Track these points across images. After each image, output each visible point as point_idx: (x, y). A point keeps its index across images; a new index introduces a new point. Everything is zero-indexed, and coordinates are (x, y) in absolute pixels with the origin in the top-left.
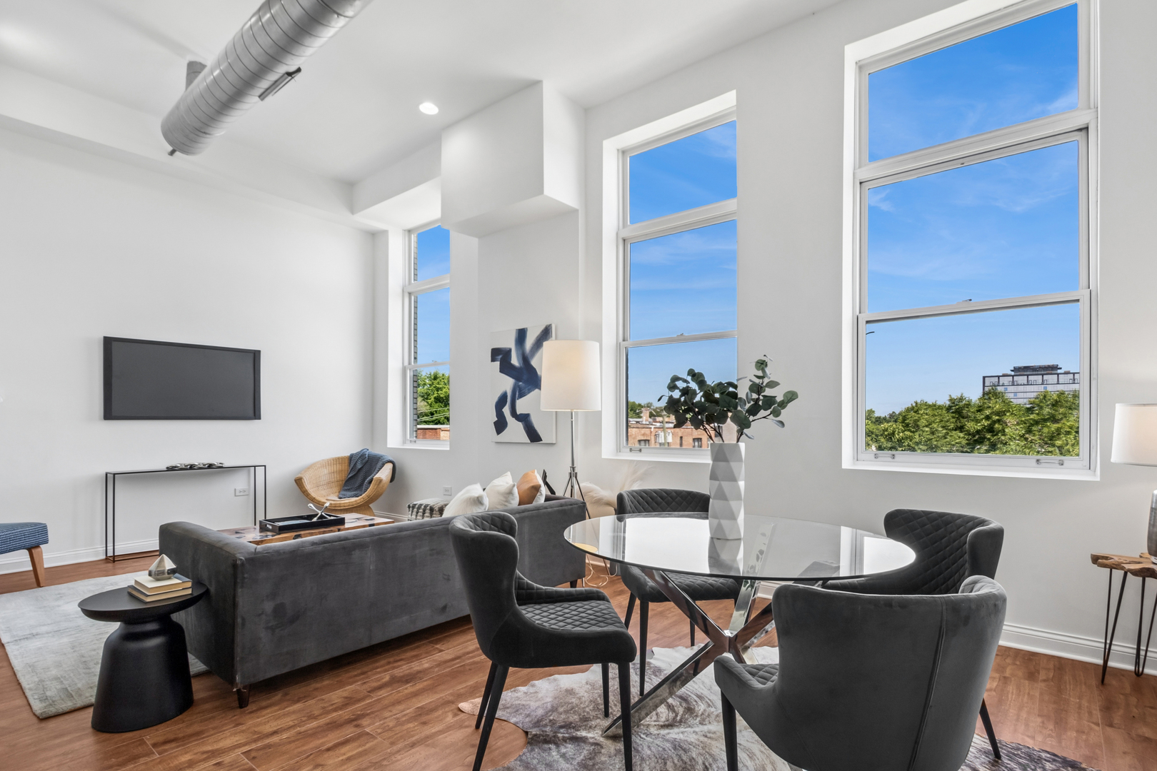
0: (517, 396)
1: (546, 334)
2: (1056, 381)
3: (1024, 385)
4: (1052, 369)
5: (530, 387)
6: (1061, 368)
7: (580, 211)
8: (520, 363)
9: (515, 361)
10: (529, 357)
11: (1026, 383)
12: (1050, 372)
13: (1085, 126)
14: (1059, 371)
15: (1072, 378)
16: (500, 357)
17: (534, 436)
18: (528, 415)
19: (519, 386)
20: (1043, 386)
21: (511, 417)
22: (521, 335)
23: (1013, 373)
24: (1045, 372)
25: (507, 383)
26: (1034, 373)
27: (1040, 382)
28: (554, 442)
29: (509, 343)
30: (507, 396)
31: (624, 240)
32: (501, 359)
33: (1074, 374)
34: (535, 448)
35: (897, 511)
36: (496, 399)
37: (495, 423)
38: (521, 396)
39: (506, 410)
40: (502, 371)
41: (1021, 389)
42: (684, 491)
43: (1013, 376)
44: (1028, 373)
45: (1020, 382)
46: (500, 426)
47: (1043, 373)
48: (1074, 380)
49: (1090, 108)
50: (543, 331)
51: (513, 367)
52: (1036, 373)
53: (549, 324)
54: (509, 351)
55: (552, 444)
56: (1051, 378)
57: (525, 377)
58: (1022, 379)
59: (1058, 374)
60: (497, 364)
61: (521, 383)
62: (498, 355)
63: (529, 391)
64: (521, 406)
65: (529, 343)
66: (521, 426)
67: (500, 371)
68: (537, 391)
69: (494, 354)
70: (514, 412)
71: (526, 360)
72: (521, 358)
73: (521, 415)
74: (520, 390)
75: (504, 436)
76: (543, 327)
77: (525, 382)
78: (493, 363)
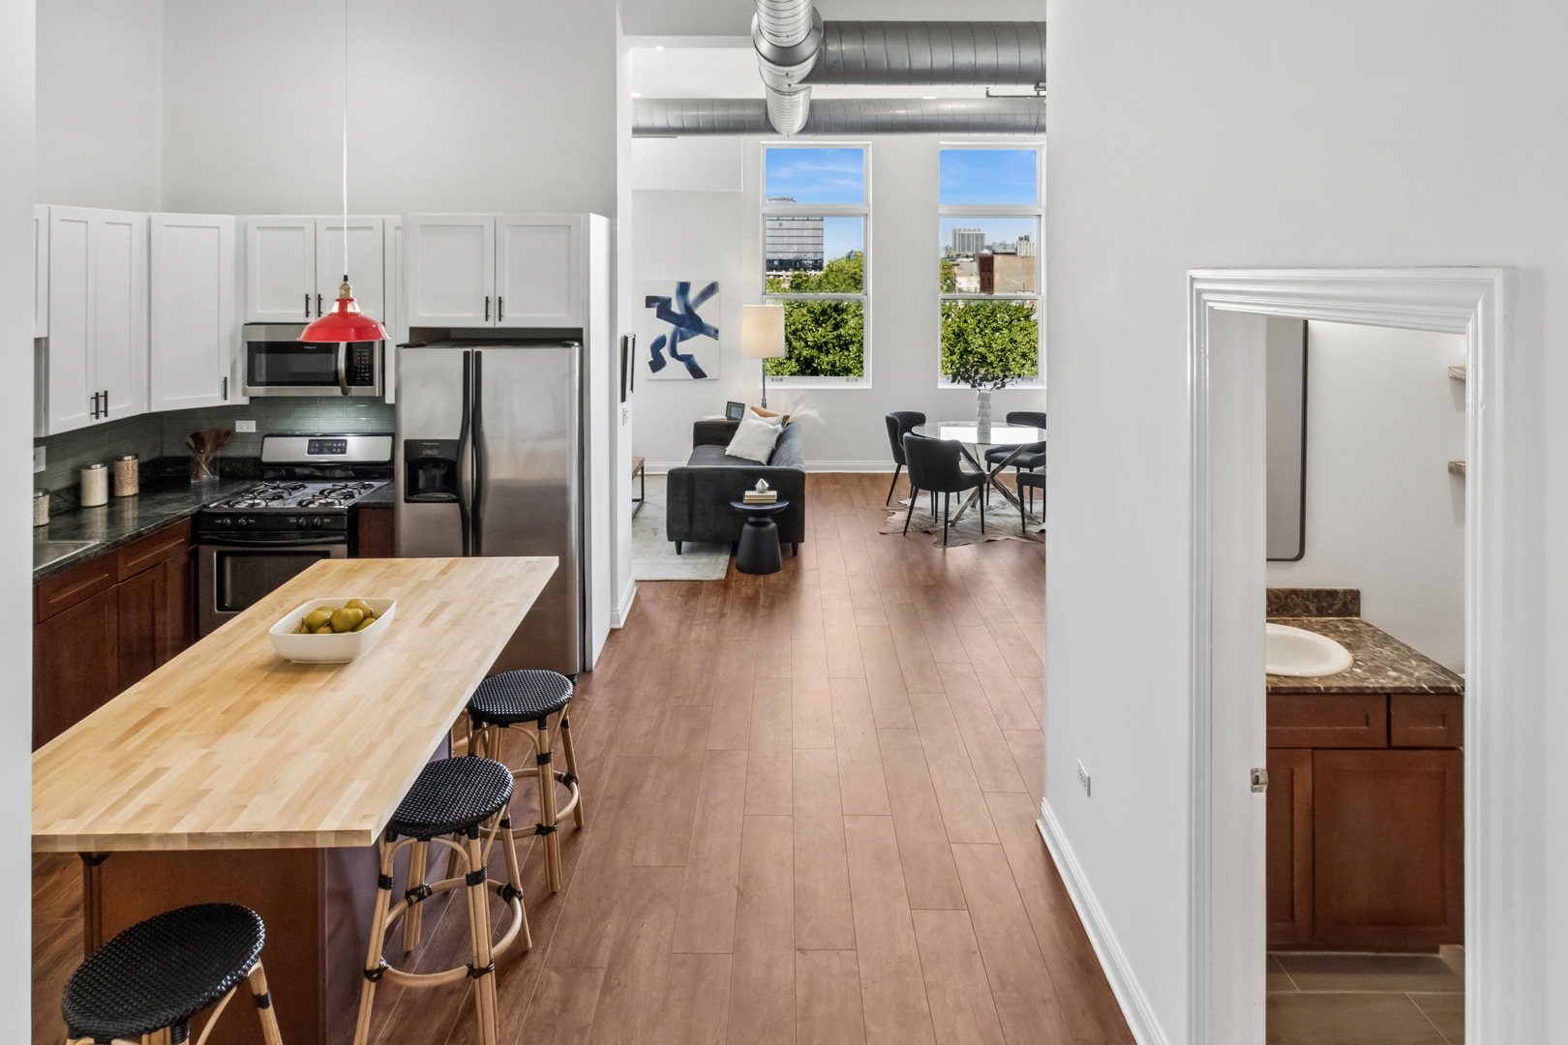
0: (678, 339)
1: (712, 289)
5: (693, 332)
8: (682, 312)
9: (676, 308)
10: (693, 306)
16: (658, 304)
17: (697, 373)
18: (691, 356)
19: (681, 331)
21: (671, 358)
22: (684, 288)
25: (667, 328)
28: (720, 378)
29: (670, 292)
30: (665, 339)
32: (658, 306)
34: (700, 382)
36: (652, 341)
37: (651, 363)
38: (683, 339)
39: (665, 352)
40: (659, 316)
46: (657, 365)
50: (709, 286)
51: (674, 315)
53: (715, 281)
54: (670, 300)
55: (718, 379)
57: (688, 323)
60: (654, 310)
61: (683, 329)
62: (656, 302)
63: (693, 336)
64: (683, 348)
65: (693, 295)
66: (682, 365)
67: (658, 317)
68: (701, 336)
69: (650, 301)
70: (674, 353)
71: (688, 309)
72: (683, 307)
73: (682, 355)
74: (682, 334)
75: (661, 373)
76: (709, 283)
77: (688, 327)
78: (648, 309)
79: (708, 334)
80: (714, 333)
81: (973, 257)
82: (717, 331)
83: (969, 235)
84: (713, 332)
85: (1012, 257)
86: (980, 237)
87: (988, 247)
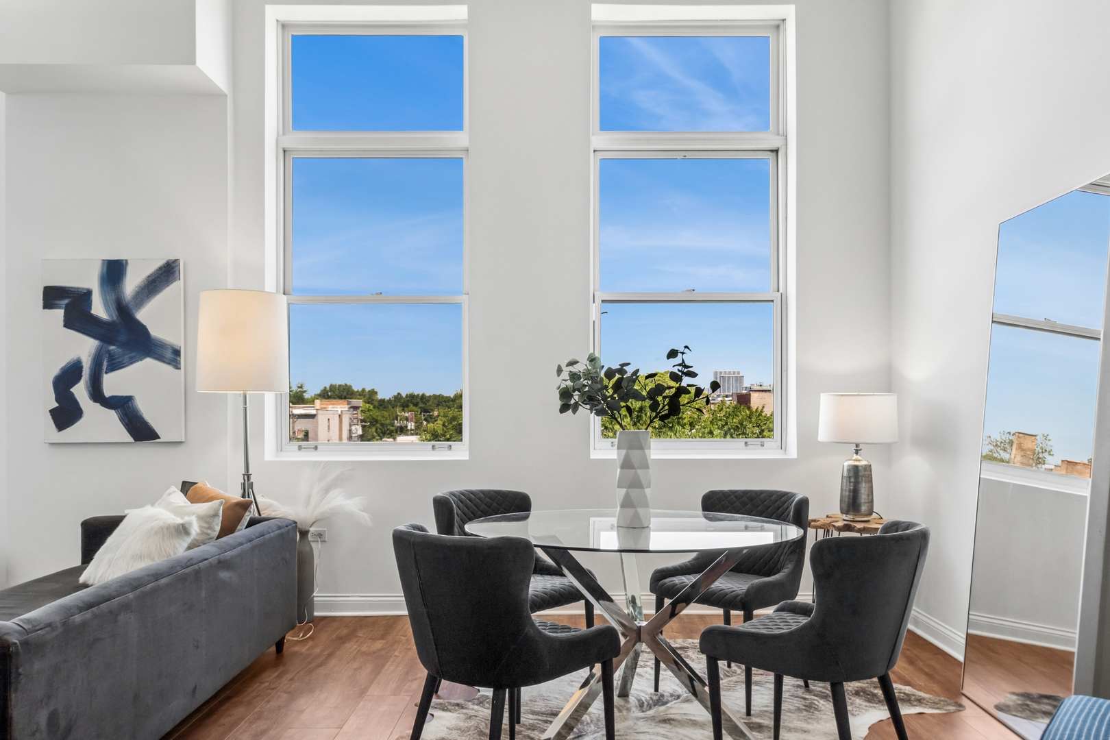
0: (105, 367)
1: (167, 273)
5: (133, 354)
7: (228, 97)
8: (110, 315)
9: (99, 309)
10: (131, 306)
13: (776, 149)
16: (66, 301)
17: (141, 431)
18: (129, 399)
19: (109, 352)
21: (91, 402)
22: (114, 272)
25: (84, 347)
28: (183, 441)
29: (90, 280)
30: (81, 368)
31: (285, 151)
32: (67, 305)
34: (145, 451)
35: (711, 492)
36: (56, 371)
37: (54, 413)
38: (113, 367)
39: (80, 391)
40: (69, 323)
42: (490, 491)
46: (66, 414)
49: (778, 134)
50: (160, 268)
51: (96, 321)
53: (173, 258)
54: (88, 294)
55: (180, 443)
57: (123, 338)
60: (59, 314)
61: (112, 347)
62: (62, 298)
63: (132, 361)
64: (113, 384)
65: (131, 284)
66: (112, 416)
67: (66, 326)
68: (148, 361)
69: (52, 296)
70: (97, 394)
71: (124, 311)
72: (113, 307)
73: (113, 397)
74: (112, 357)
75: (73, 433)
76: (161, 263)
77: (122, 345)
78: (47, 311)
79: (160, 358)
80: (172, 356)
81: (732, 396)
82: (177, 353)
83: (729, 378)
84: (169, 354)
85: (767, 394)
86: (740, 379)
87: (746, 388)
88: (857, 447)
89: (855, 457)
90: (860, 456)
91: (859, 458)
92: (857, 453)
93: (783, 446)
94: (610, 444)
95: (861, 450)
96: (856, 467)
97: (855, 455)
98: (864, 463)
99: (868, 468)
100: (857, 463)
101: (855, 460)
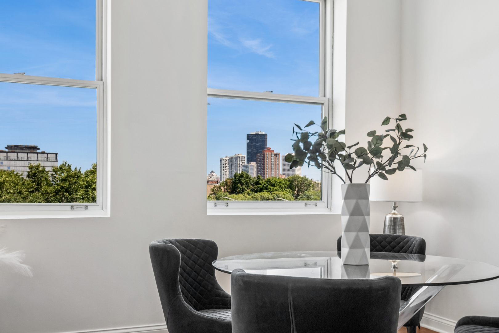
2: (36, 159)
3: (15, 160)
4: (33, 149)
6: (39, 149)
11: (16, 159)
12: (32, 151)
14: (38, 151)
15: (46, 157)
20: (28, 162)
23: (7, 150)
24: (29, 151)
26: (22, 151)
27: (26, 158)
33: (48, 154)
41: (13, 163)
43: (7, 152)
44: (18, 151)
45: (12, 158)
47: (28, 151)
48: (48, 158)
52: (23, 151)
56: (33, 156)
58: (13, 156)
59: (38, 153)
88: (395, 205)
89: (393, 211)
90: (397, 211)
91: (396, 212)
92: (395, 209)
93: (329, 206)
94: (213, 204)
95: (397, 207)
96: (395, 219)
97: (393, 210)
98: (399, 216)
99: (402, 219)
100: (395, 216)
101: (393, 214)
